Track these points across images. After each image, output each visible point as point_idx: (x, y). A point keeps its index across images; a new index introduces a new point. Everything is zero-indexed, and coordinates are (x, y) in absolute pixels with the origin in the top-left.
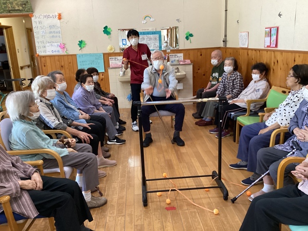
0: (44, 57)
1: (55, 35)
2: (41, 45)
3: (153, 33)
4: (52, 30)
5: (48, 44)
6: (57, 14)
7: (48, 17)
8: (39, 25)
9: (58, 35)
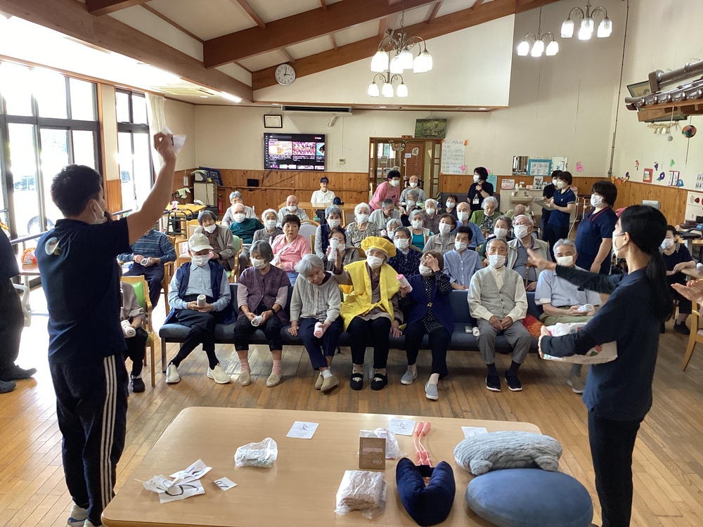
0: (446, 175)
1: (459, 158)
2: (446, 165)
3: (544, 161)
4: (457, 154)
5: (451, 165)
6: (464, 141)
7: (456, 142)
8: (447, 150)
9: (461, 158)
